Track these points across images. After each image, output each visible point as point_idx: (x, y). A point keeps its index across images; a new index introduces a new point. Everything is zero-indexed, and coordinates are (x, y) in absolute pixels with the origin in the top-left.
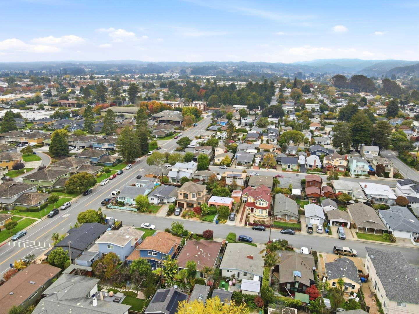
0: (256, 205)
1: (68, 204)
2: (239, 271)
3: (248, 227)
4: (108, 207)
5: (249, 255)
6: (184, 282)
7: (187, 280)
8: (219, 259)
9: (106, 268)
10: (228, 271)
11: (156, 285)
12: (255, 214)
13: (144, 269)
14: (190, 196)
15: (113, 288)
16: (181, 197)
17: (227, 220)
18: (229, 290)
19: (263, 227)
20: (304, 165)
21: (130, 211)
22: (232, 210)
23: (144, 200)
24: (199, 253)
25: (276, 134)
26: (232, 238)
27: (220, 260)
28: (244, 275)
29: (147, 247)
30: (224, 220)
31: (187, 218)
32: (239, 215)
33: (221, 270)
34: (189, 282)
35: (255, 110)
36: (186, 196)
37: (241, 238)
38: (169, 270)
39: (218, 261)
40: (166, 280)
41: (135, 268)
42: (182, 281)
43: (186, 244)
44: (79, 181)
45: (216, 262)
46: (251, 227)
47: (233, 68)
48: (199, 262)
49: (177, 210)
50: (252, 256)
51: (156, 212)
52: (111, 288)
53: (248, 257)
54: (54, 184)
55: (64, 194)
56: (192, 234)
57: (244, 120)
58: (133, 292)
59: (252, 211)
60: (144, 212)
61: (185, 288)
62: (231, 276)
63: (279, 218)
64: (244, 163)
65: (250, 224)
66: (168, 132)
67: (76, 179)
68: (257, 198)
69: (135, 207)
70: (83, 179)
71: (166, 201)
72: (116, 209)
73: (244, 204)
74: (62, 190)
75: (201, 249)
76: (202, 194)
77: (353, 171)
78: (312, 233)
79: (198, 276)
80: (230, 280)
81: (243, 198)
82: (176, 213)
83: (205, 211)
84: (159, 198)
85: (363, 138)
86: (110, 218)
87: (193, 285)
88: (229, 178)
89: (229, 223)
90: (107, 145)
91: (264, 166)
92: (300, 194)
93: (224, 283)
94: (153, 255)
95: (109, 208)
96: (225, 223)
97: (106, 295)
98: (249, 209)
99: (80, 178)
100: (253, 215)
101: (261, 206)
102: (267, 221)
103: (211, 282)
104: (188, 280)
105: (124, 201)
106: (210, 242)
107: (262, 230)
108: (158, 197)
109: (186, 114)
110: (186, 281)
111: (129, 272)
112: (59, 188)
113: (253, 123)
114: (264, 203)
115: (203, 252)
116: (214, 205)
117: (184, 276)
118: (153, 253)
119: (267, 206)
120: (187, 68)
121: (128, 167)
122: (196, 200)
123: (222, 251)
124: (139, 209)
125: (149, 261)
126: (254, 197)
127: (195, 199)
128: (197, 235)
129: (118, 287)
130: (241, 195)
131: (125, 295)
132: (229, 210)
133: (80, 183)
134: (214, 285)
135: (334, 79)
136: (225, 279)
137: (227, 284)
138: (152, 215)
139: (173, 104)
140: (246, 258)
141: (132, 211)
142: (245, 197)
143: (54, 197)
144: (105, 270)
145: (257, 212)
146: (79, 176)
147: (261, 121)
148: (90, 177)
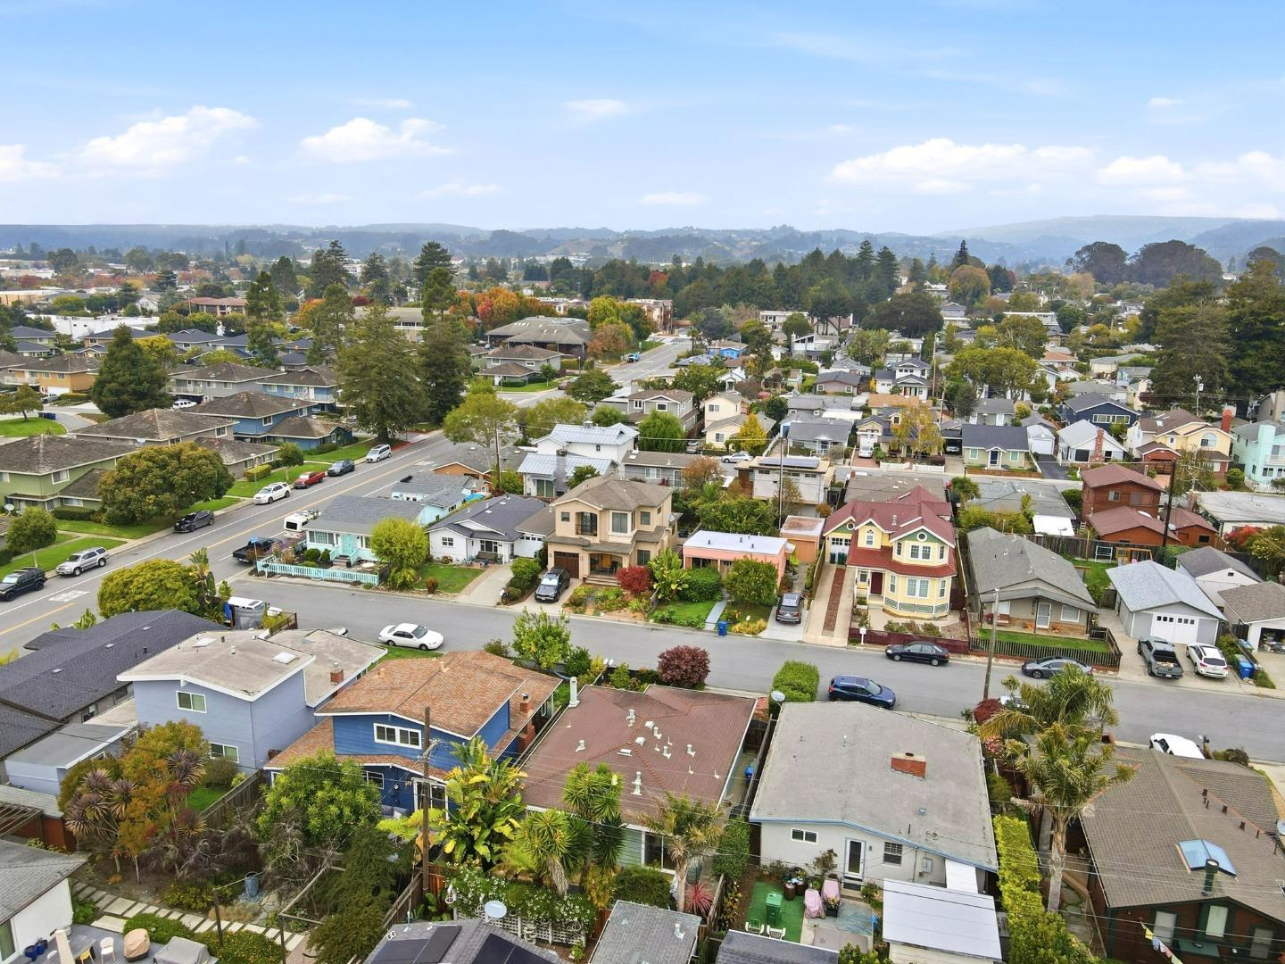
0: (895, 557)
1: (93, 554)
2: (857, 837)
3: (861, 648)
4: (259, 570)
5: (901, 756)
6: (554, 887)
7: (569, 872)
8: (740, 778)
9: (127, 798)
10: (797, 835)
11: (393, 899)
12: (889, 601)
13: (333, 809)
14: (606, 524)
15: (162, 913)
16: (567, 530)
17: (766, 619)
18: (807, 938)
19: (937, 650)
20: (1051, 458)
21: (347, 586)
22: (788, 586)
23: (406, 537)
24: (640, 740)
25: (923, 374)
26: (800, 684)
27: (750, 785)
28: (888, 858)
29: (371, 701)
30: (753, 620)
31: (590, 611)
32: (819, 607)
33: (755, 830)
34: (579, 890)
35: (834, 320)
36: (588, 524)
37: (843, 688)
38: (473, 822)
39: (738, 789)
40: (453, 874)
41: (284, 800)
42: (539, 881)
43: (574, 702)
44: (157, 471)
45: (728, 793)
46: (880, 650)
47: (754, 243)
48: (638, 782)
49: (545, 581)
50: (918, 758)
51: (459, 590)
52: (152, 910)
53: (897, 764)
54: (65, 490)
55: (95, 528)
56: (610, 670)
57: (803, 341)
58: (262, 936)
59: (877, 587)
60: (405, 586)
61: (557, 924)
62: (811, 860)
63: (1003, 617)
64: (818, 447)
65: (872, 638)
66: (536, 368)
67: (145, 463)
68: (897, 528)
69: (372, 571)
70: (175, 463)
71: (503, 550)
72: (290, 576)
73: (835, 566)
74: (93, 512)
75: (649, 724)
76: (656, 519)
77: (1259, 471)
78: (1175, 678)
79: (632, 856)
80: (805, 887)
81: (828, 543)
82: (540, 591)
83: (669, 585)
84: (476, 535)
85: (1272, 364)
86: (251, 601)
87: (601, 904)
88: (767, 472)
89: (773, 631)
90: (312, 391)
91: (893, 455)
92: (1070, 533)
93: (775, 899)
94: (398, 743)
95: (263, 573)
96: (761, 635)
97: (105, 952)
98: (863, 578)
99: (163, 460)
100: (882, 603)
101: (920, 561)
102: (948, 629)
103: (704, 891)
104: (577, 878)
105: (329, 547)
106: (696, 697)
107: (935, 662)
108: (472, 534)
109: (603, 319)
110: (561, 881)
111: (256, 827)
112: (81, 505)
113: (834, 353)
114: (935, 548)
115: (659, 736)
116: (706, 562)
117: (550, 847)
118: (397, 729)
119: (945, 561)
120: (613, 244)
121: (374, 453)
122: (628, 541)
123: (758, 739)
124: (383, 577)
125: (375, 773)
126: (885, 523)
127: (626, 538)
128: (632, 673)
129: (188, 908)
130: (822, 533)
131: (212, 953)
132: (776, 575)
133: (160, 481)
134: (721, 908)
135: (1084, 256)
136: (780, 875)
137: (792, 907)
138: (442, 600)
139: (562, 306)
140: (890, 771)
141: (357, 583)
142: (836, 541)
143: (33, 522)
144: (119, 810)
145: (898, 588)
146: (159, 452)
147: (863, 342)
148: (205, 457)
